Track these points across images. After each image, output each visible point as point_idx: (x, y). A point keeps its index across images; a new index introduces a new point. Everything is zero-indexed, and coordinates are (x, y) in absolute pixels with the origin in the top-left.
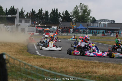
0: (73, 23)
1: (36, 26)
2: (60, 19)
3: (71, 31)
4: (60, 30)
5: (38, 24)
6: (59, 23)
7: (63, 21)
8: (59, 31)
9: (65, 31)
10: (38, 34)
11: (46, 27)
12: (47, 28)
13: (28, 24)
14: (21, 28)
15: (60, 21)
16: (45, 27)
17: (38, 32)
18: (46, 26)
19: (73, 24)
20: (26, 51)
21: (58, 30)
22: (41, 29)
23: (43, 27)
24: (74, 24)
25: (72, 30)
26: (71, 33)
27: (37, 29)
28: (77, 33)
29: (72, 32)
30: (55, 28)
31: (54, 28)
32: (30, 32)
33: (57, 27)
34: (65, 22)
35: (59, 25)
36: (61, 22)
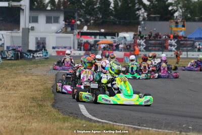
0: (177, 23)
1: (76, 32)
2: (142, 13)
3: (171, 45)
4: (142, 42)
5: (81, 27)
6: (139, 23)
7: (150, 19)
8: (140, 45)
9: (155, 45)
10: (82, 53)
11: (105, 35)
12: (107, 37)
13: (54, 27)
14: (37, 38)
15: (141, 18)
16: (101, 34)
17: (82, 48)
18: (103, 31)
19: (177, 26)
20: (49, 104)
21: (135, 42)
22: (91, 40)
23: (95, 34)
24: (180, 25)
25: (173, 42)
26: (171, 51)
27: (78, 39)
28: (187, 51)
29: (173, 48)
30: (129, 36)
31: (125, 38)
32: (60, 50)
33: (135, 35)
34: (155, 19)
35: (140, 29)
36: (144, 19)
